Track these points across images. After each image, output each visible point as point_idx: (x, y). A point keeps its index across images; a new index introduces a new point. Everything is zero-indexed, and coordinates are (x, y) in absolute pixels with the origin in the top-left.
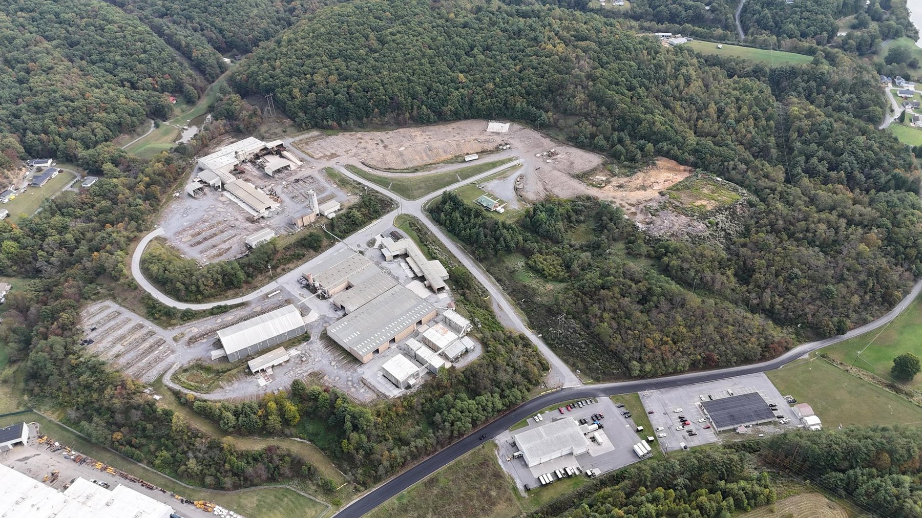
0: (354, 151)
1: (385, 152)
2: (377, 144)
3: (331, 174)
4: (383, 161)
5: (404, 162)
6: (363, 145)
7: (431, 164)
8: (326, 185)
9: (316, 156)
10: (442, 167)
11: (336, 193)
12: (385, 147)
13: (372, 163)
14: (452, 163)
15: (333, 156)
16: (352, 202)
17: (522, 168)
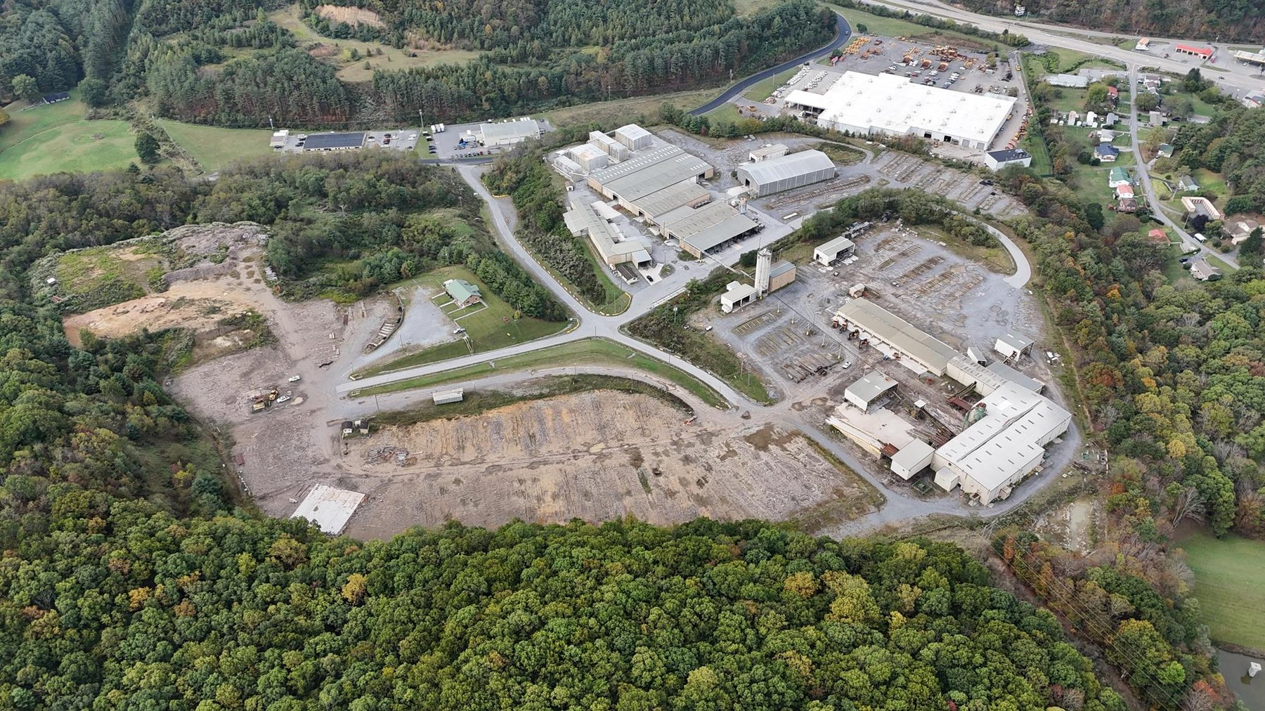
0: (714, 452)
1: (638, 441)
2: (657, 473)
3: (756, 389)
4: (643, 413)
5: (597, 406)
6: (695, 472)
7: (541, 396)
8: (757, 358)
9: (801, 442)
10: (519, 385)
11: (736, 338)
12: (637, 460)
13: (668, 410)
14: (495, 394)
15: (761, 440)
16: (701, 314)
17: (356, 368)
